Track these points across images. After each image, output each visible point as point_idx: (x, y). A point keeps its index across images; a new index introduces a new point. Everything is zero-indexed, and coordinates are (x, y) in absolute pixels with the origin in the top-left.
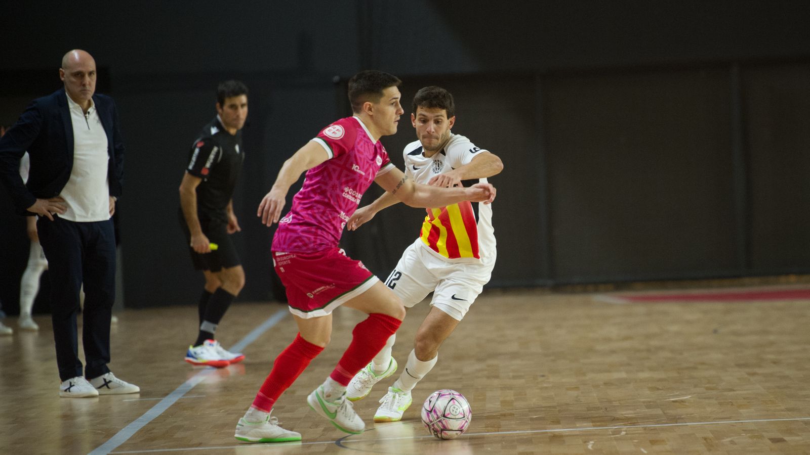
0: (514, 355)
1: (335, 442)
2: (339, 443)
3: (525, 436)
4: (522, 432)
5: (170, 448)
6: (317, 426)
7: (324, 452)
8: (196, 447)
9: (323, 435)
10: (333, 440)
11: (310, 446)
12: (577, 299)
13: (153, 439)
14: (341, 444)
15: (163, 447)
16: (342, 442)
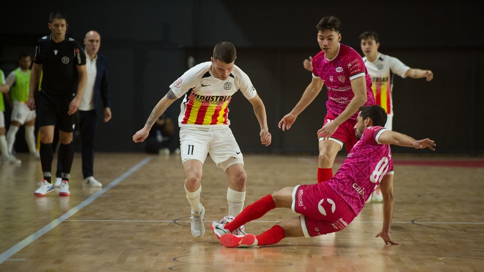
0: (261, 185)
1: (173, 221)
2: (175, 222)
3: (265, 223)
4: (263, 221)
5: (94, 220)
6: (164, 213)
7: (168, 226)
8: (106, 220)
9: (167, 217)
10: (172, 220)
11: (161, 223)
12: (292, 159)
13: (85, 215)
14: (176, 222)
15: (90, 219)
16: (176, 221)
